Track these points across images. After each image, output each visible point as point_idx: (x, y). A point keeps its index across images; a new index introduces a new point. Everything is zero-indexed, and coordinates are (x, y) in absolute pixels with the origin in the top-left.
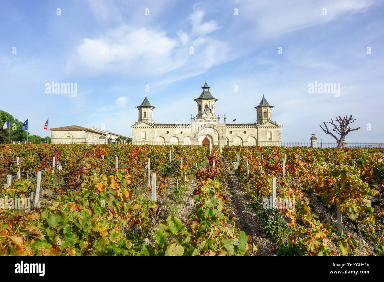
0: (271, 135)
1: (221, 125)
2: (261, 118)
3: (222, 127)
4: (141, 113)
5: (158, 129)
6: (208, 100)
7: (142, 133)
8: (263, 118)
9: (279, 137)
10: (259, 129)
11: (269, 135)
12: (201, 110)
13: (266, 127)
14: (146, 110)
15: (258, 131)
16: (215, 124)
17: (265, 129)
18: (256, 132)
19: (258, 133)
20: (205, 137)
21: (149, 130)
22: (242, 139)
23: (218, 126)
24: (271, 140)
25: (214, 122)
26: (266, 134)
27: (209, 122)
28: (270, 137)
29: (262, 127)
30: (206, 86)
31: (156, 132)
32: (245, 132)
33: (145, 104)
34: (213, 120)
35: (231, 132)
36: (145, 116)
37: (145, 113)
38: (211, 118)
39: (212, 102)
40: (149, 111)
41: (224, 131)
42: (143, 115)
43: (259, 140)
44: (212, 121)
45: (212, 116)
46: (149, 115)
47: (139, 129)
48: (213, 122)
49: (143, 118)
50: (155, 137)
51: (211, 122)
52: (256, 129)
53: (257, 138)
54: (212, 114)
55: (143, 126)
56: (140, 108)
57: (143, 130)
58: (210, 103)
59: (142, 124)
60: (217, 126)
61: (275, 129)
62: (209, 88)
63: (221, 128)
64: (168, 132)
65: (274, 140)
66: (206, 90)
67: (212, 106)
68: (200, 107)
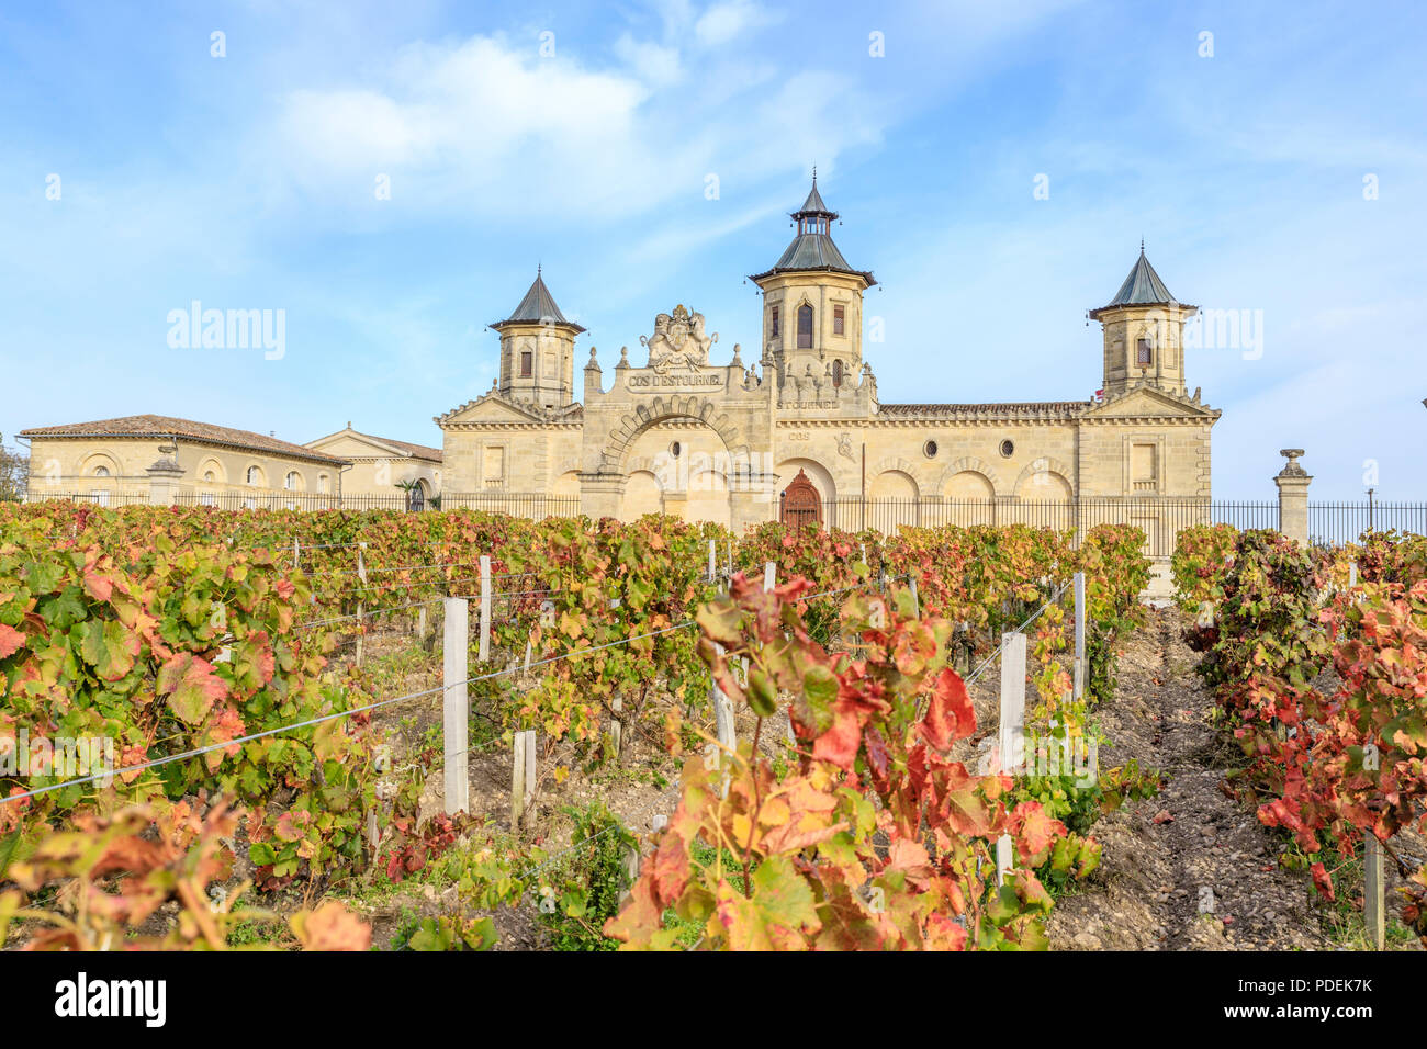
0: (1154, 460)
1: (741, 403)
3: (750, 411)
4: (508, 354)
6: (815, 281)
7: (488, 453)
8: (1133, 370)
9: (1200, 471)
10: (1084, 428)
11: (1139, 465)
12: (779, 332)
13: (1122, 420)
14: (532, 341)
15: (1077, 439)
16: (710, 400)
17: (1122, 430)
18: (1070, 445)
19: (1077, 453)
20: (794, 471)
21: (520, 439)
22: (989, 484)
23: (726, 408)
24: (1152, 492)
25: (707, 388)
26: (1123, 457)
27: (682, 388)
28: (1147, 473)
29: (1099, 420)
30: (814, 210)
31: (551, 446)
32: (1008, 447)
33: (534, 312)
34: (703, 372)
35: (932, 448)
36: (527, 371)
37: (528, 356)
38: (690, 362)
39: (835, 291)
40: (548, 344)
42: (517, 365)
43: (1082, 493)
44: (699, 382)
45: (697, 355)
46: (542, 367)
47: (474, 435)
48: (700, 388)
49: (516, 381)
50: (549, 471)
51: (689, 389)
52: (1068, 431)
53: (1071, 480)
54: (698, 341)
55: (491, 418)
56: (505, 329)
57: (492, 437)
58: (824, 294)
59: (488, 411)
60: (720, 405)
61: (1186, 431)
62: (831, 217)
63: (745, 416)
65: (1172, 492)
66: (816, 228)
67: (839, 313)
68: (776, 315)
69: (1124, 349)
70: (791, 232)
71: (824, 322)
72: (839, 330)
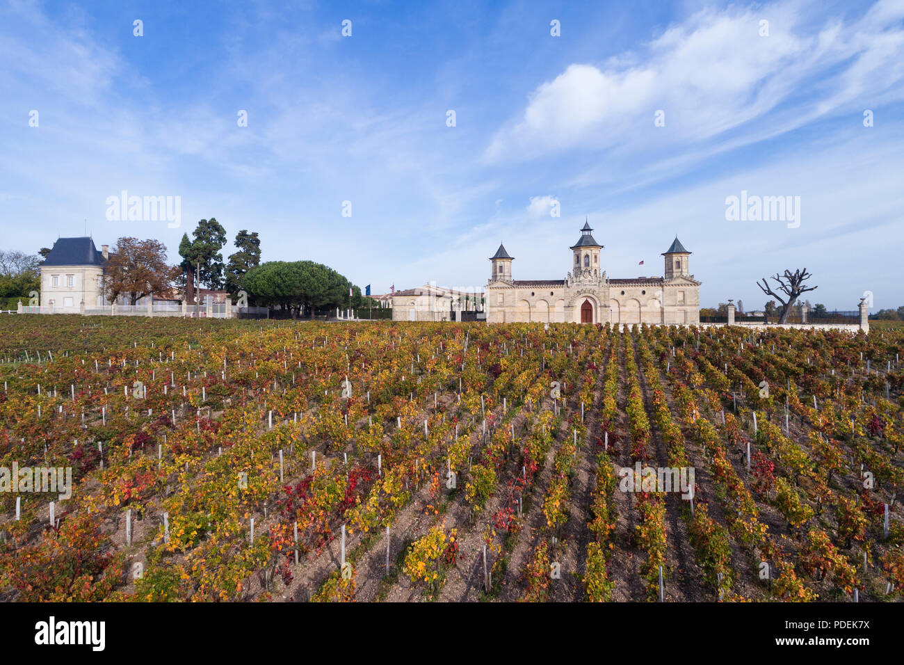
0: (684, 295)
2: (670, 271)
4: (495, 267)
5: (521, 290)
6: (590, 248)
8: (674, 270)
9: (697, 298)
10: (665, 287)
11: (680, 297)
12: (579, 262)
13: (676, 285)
14: (502, 263)
15: (663, 290)
16: (595, 290)
17: (675, 288)
18: (661, 292)
19: (663, 294)
20: (584, 299)
21: (508, 292)
22: (638, 302)
23: (599, 291)
24: (683, 304)
25: (594, 287)
26: (676, 295)
27: (588, 287)
28: (682, 299)
29: (669, 285)
30: (586, 228)
31: (517, 294)
32: (644, 292)
33: (501, 254)
34: (593, 283)
35: (623, 293)
36: (501, 271)
37: (501, 267)
38: (590, 281)
39: (595, 251)
40: (506, 264)
41: (606, 297)
42: (498, 270)
43: (664, 304)
44: (591, 285)
45: (591, 279)
46: (506, 270)
47: (495, 290)
49: (498, 274)
50: (516, 300)
52: (661, 288)
53: (661, 301)
54: (591, 276)
55: (499, 286)
56: (494, 259)
57: (500, 291)
58: (591, 252)
59: (499, 284)
61: (693, 288)
62: (592, 230)
63: (603, 293)
64: (533, 294)
65: (689, 303)
66: (586, 233)
67: (596, 257)
68: (578, 257)
69: (672, 264)
70: (580, 235)
71: (592, 259)
72: (596, 261)
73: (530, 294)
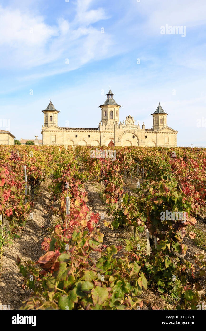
0: (168, 139)
1: (140, 131)
2: (157, 125)
3: (142, 132)
4: (47, 117)
5: (68, 133)
6: (113, 107)
7: (52, 136)
8: (160, 124)
9: (175, 141)
10: (158, 134)
13: (164, 133)
14: (52, 114)
15: (157, 136)
16: (135, 131)
18: (156, 137)
19: (157, 138)
23: (138, 132)
24: (168, 145)
25: (134, 129)
26: (164, 139)
27: (131, 129)
28: (167, 141)
29: (161, 133)
30: (110, 93)
31: (65, 135)
32: (146, 137)
33: (50, 109)
34: (134, 126)
36: (51, 120)
37: (51, 117)
38: (132, 125)
39: (116, 109)
40: (55, 115)
41: (142, 136)
42: (49, 119)
43: (158, 144)
44: (133, 128)
45: (133, 123)
46: (54, 119)
47: (50, 133)
48: (133, 129)
49: (49, 122)
50: (65, 140)
51: (132, 129)
52: (155, 134)
53: (156, 142)
54: (133, 121)
55: (53, 130)
56: (45, 112)
57: (54, 133)
58: (114, 109)
60: (137, 131)
61: (173, 135)
62: (113, 95)
63: (141, 133)
64: (76, 136)
65: (171, 144)
66: (110, 97)
67: (117, 113)
69: (158, 120)
73: (75, 136)
